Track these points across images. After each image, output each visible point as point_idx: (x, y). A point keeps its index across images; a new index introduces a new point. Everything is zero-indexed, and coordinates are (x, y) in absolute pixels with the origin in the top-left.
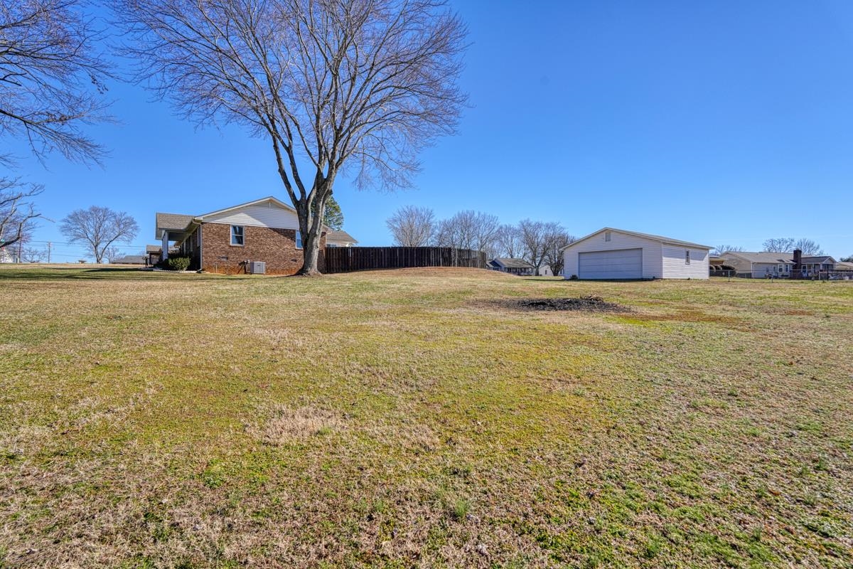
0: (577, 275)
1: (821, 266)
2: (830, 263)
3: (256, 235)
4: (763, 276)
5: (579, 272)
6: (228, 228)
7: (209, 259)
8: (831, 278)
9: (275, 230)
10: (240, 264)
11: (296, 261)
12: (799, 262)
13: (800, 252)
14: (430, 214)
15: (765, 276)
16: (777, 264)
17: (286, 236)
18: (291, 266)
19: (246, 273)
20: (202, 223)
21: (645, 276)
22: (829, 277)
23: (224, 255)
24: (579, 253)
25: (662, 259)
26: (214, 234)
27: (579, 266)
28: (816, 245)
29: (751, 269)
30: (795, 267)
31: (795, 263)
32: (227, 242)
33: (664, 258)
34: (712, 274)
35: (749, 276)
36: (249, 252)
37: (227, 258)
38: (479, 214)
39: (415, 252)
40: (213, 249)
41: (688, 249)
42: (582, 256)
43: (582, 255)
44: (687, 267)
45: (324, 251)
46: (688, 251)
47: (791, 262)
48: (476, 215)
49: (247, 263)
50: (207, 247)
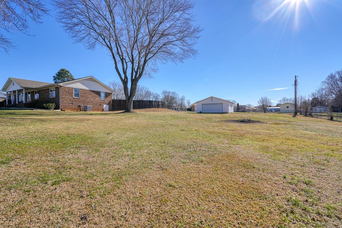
0: (202, 111)
2: (245, 107)
3: (85, 93)
6: (73, 90)
7: (64, 104)
9: (92, 91)
10: (78, 107)
11: (101, 105)
17: (97, 94)
18: (99, 108)
19: (80, 111)
20: (61, 87)
21: (223, 112)
23: (71, 102)
24: (202, 104)
26: (66, 92)
27: (202, 108)
28: (236, 102)
30: (238, 108)
32: (72, 96)
33: (229, 107)
34: (234, 111)
36: (82, 101)
37: (72, 104)
40: (66, 99)
41: (231, 104)
43: (203, 105)
45: (111, 101)
49: (81, 106)
50: (63, 98)
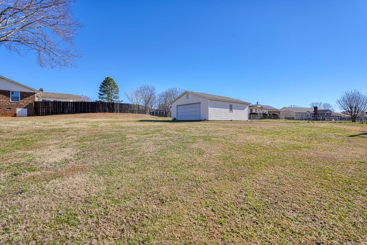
0: (176, 118)
1: (326, 114)
2: (329, 112)
4: (299, 119)
5: (177, 116)
8: (326, 120)
11: (10, 109)
12: (316, 112)
13: (317, 107)
14: (154, 89)
15: (300, 119)
16: (306, 113)
18: (7, 112)
21: (201, 119)
22: (325, 119)
24: (177, 106)
25: (208, 109)
27: (177, 113)
28: (330, 105)
29: (294, 115)
31: (314, 113)
33: (209, 108)
35: (293, 119)
38: (179, 89)
39: (90, 104)
41: (231, 104)
42: (179, 107)
44: (230, 113)
45: (33, 104)
46: (232, 105)
47: (313, 112)
48: (178, 89)
